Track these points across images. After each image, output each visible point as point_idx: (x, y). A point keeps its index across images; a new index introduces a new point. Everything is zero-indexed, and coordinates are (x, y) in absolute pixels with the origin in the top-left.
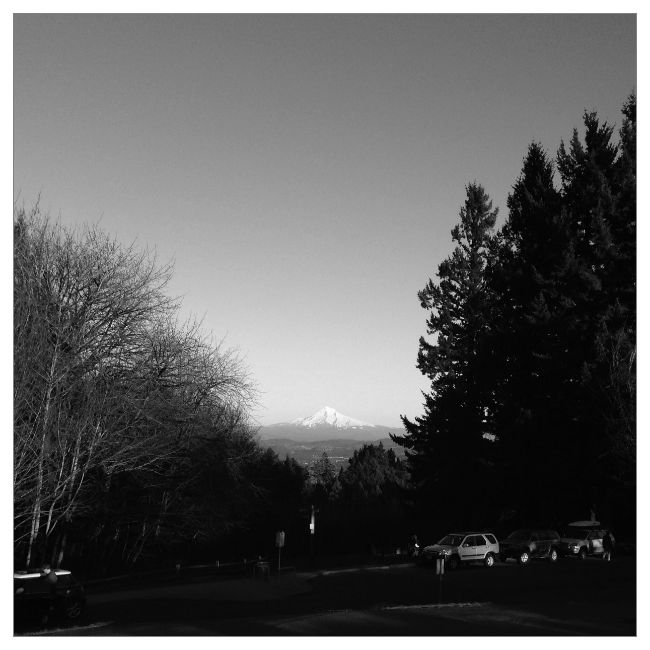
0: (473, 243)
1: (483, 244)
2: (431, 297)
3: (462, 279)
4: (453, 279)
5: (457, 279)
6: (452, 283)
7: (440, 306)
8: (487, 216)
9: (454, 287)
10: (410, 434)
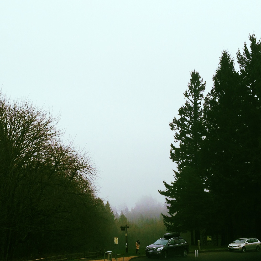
1: (200, 99)
2: (175, 125)
3: (190, 116)
4: (186, 116)
5: (187, 116)
6: (185, 118)
7: (180, 129)
8: (201, 86)
9: (187, 119)
10: (168, 190)
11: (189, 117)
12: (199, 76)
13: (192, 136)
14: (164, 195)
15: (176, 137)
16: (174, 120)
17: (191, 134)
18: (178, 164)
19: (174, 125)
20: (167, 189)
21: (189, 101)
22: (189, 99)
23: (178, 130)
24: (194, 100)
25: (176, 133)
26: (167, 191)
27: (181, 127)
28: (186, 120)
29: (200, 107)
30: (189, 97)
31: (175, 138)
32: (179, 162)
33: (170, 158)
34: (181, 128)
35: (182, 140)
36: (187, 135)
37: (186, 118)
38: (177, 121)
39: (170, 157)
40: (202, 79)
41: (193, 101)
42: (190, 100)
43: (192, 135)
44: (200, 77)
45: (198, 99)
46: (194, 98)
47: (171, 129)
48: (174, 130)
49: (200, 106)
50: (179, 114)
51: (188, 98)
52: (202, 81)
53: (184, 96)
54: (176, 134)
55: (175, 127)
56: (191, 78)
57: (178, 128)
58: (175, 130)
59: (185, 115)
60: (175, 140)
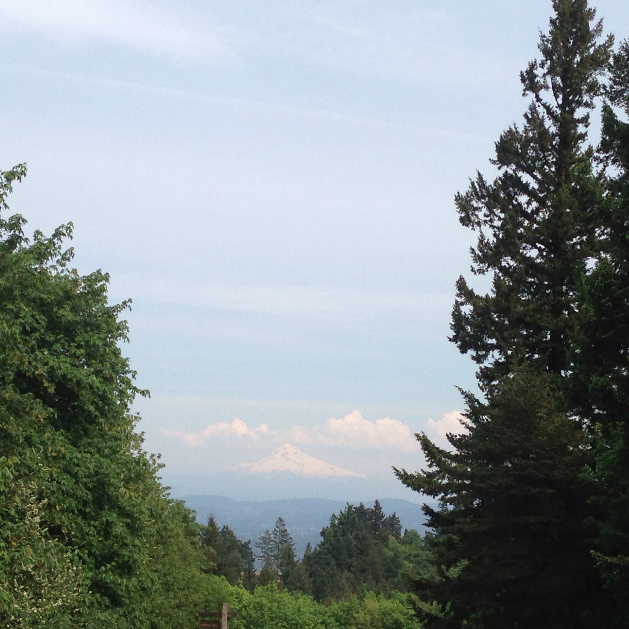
0: (563, 99)
1: (584, 101)
2: (481, 205)
3: (541, 170)
4: (524, 169)
5: (530, 170)
6: (522, 179)
7: (497, 223)
8: (592, 51)
9: (527, 185)
10: (435, 469)
11: (535, 177)
12: (587, 9)
13: (545, 254)
14: (417, 488)
15: (477, 252)
16: (476, 184)
17: (543, 247)
18: (482, 366)
19: (474, 203)
20: (430, 466)
21: (541, 111)
22: (539, 100)
23: (491, 226)
24: (559, 106)
25: (482, 236)
26: (430, 476)
27: (502, 216)
28: (525, 188)
29: (582, 137)
30: (542, 93)
31: (477, 259)
32: (485, 356)
33: (450, 340)
34: (500, 219)
35: (502, 269)
36: (524, 248)
37: (525, 177)
38: (487, 189)
39: (452, 334)
40: (600, 24)
41: (559, 112)
42: (544, 105)
43: (544, 250)
44: (591, 14)
45: (579, 104)
46: (560, 101)
47: (462, 220)
48: (471, 227)
49: (583, 132)
50: (496, 159)
51: (537, 96)
52: (599, 29)
53: (522, 86)
54: (481, 241)
55: (477, 213)
56: (554, 15)
57: (491, 221)
58: (475, 226)
59: (520, 167)
60: (476, 266)
